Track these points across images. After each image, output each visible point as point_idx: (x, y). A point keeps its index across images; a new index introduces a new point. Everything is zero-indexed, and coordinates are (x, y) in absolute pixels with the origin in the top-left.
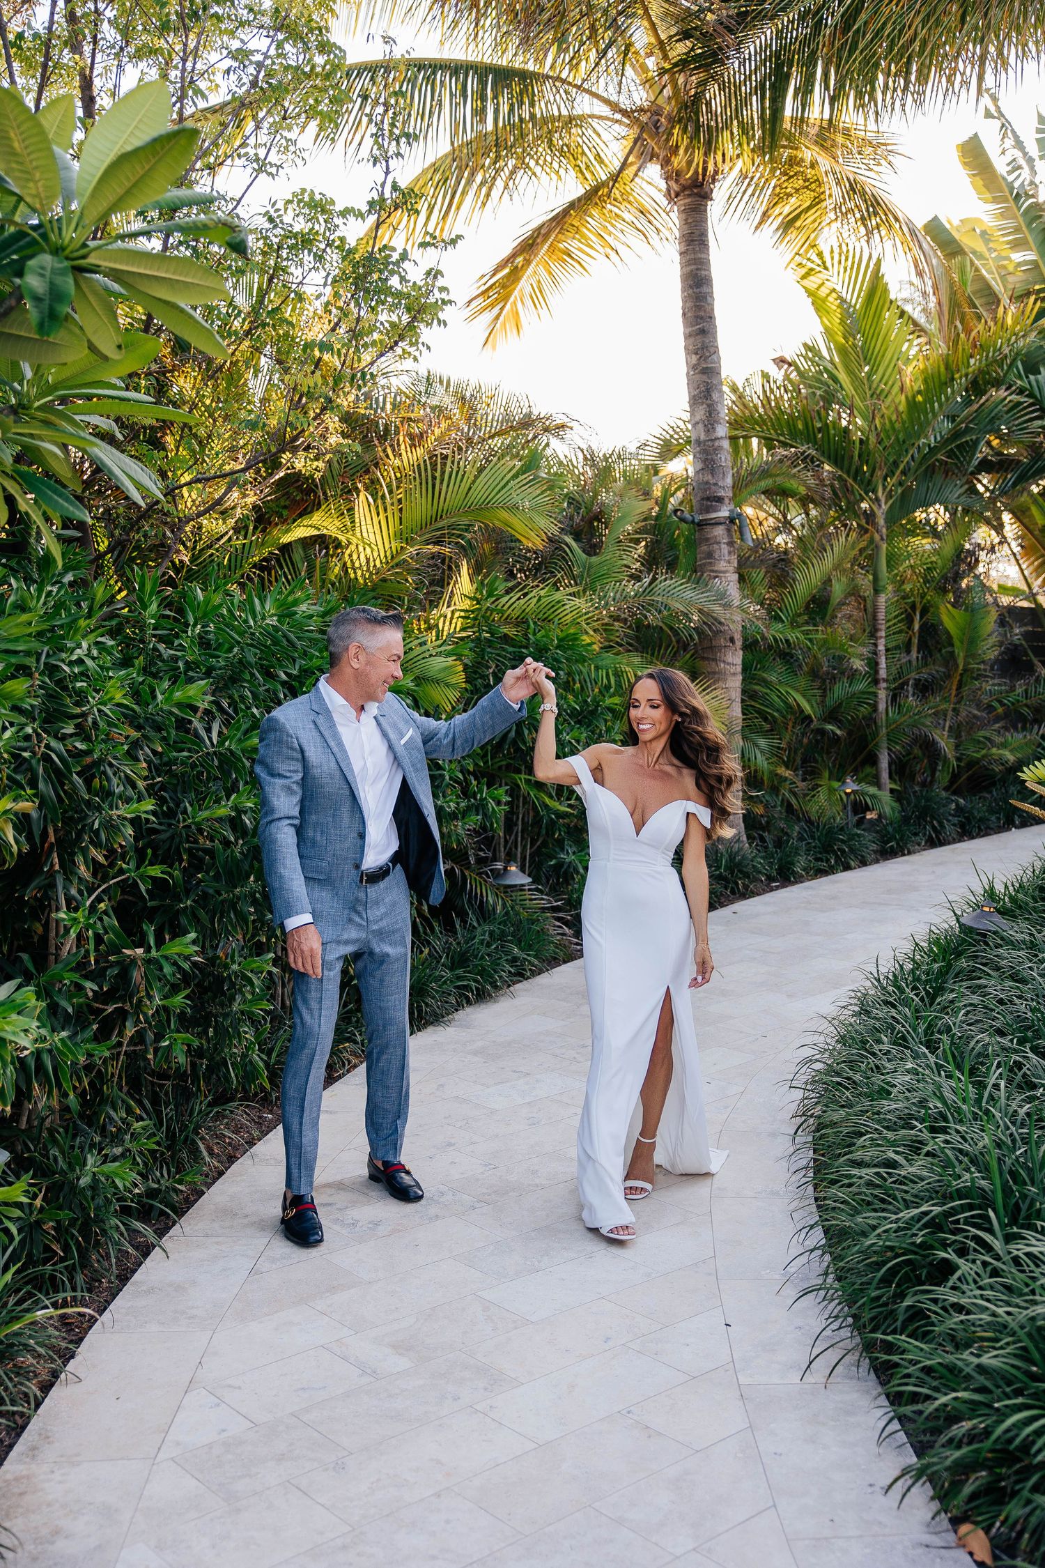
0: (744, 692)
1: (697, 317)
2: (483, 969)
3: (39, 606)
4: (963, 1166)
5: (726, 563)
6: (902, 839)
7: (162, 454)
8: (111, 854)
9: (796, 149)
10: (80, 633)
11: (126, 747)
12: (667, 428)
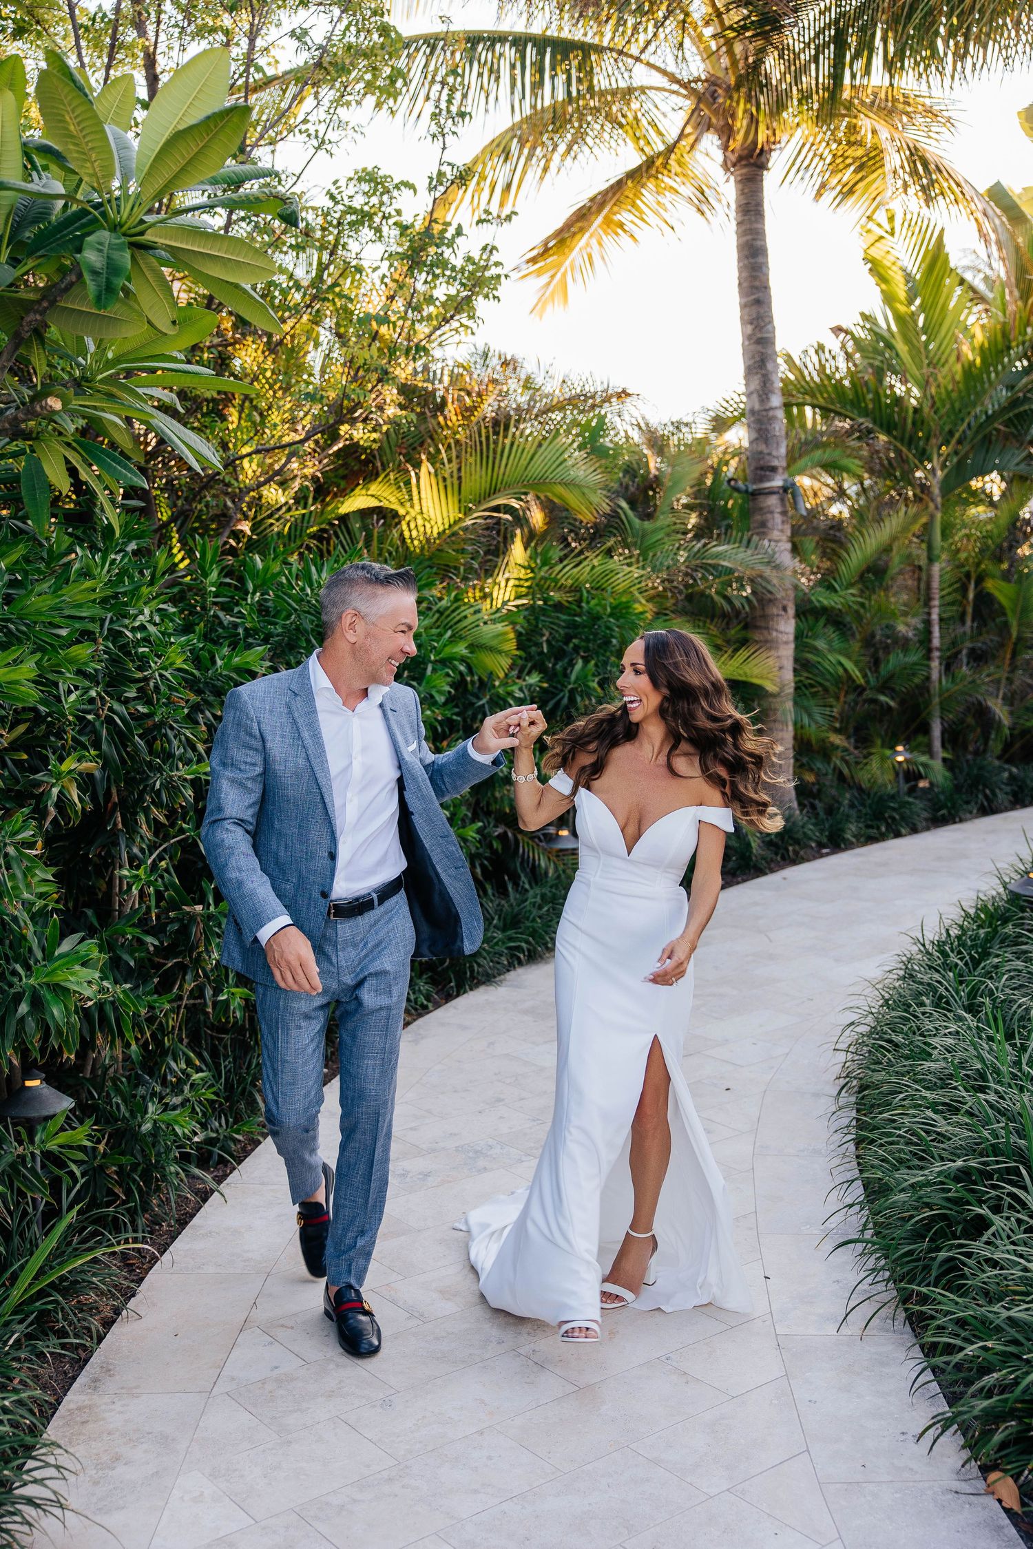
0: (796, 660)
1: (752, 287)
3: (103, 574)
5: (780, 532)
6: (954, 807)
7: (224, 425)
8: (172, 814)
9: (856, 117)
10: (143, 600)
11: (186, 711)
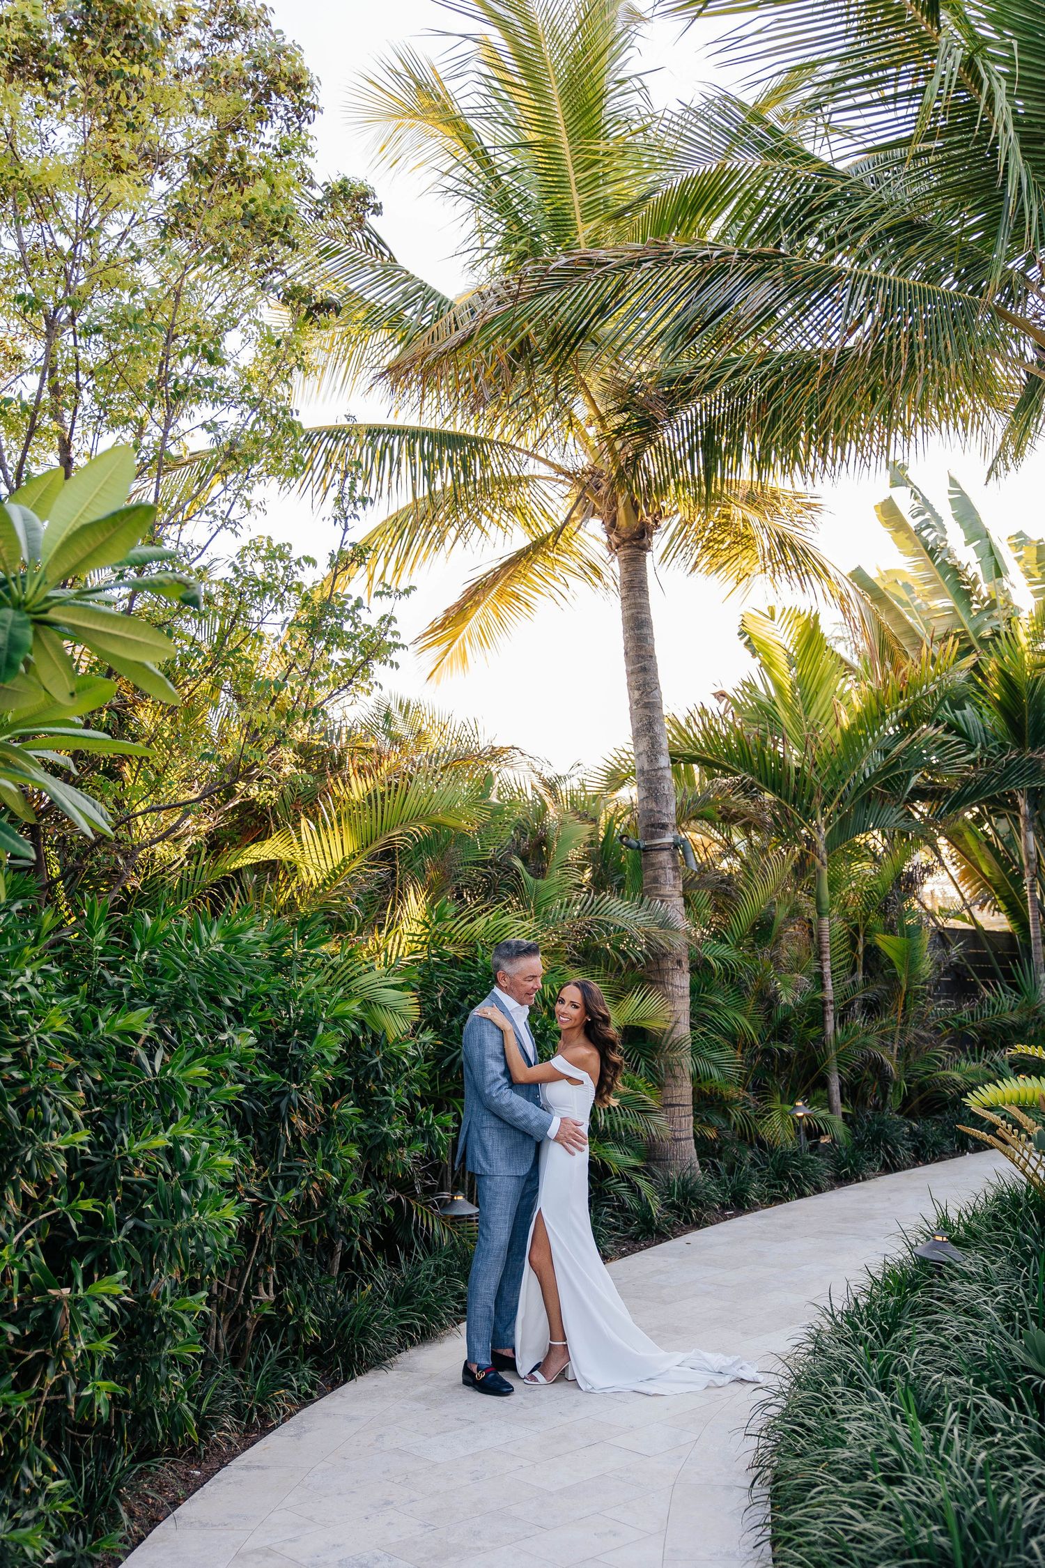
0: (692, 1015)
1: (638, 656)
2: (429, 1306)
4: (921, 1521)
5: (672, 887)
6: (856, 1164)
7: (119, 784)
8: (42, 1187)
9: (727, 507)
10: (25, 961)
11: (64, 1076)
12: (611, 760)
